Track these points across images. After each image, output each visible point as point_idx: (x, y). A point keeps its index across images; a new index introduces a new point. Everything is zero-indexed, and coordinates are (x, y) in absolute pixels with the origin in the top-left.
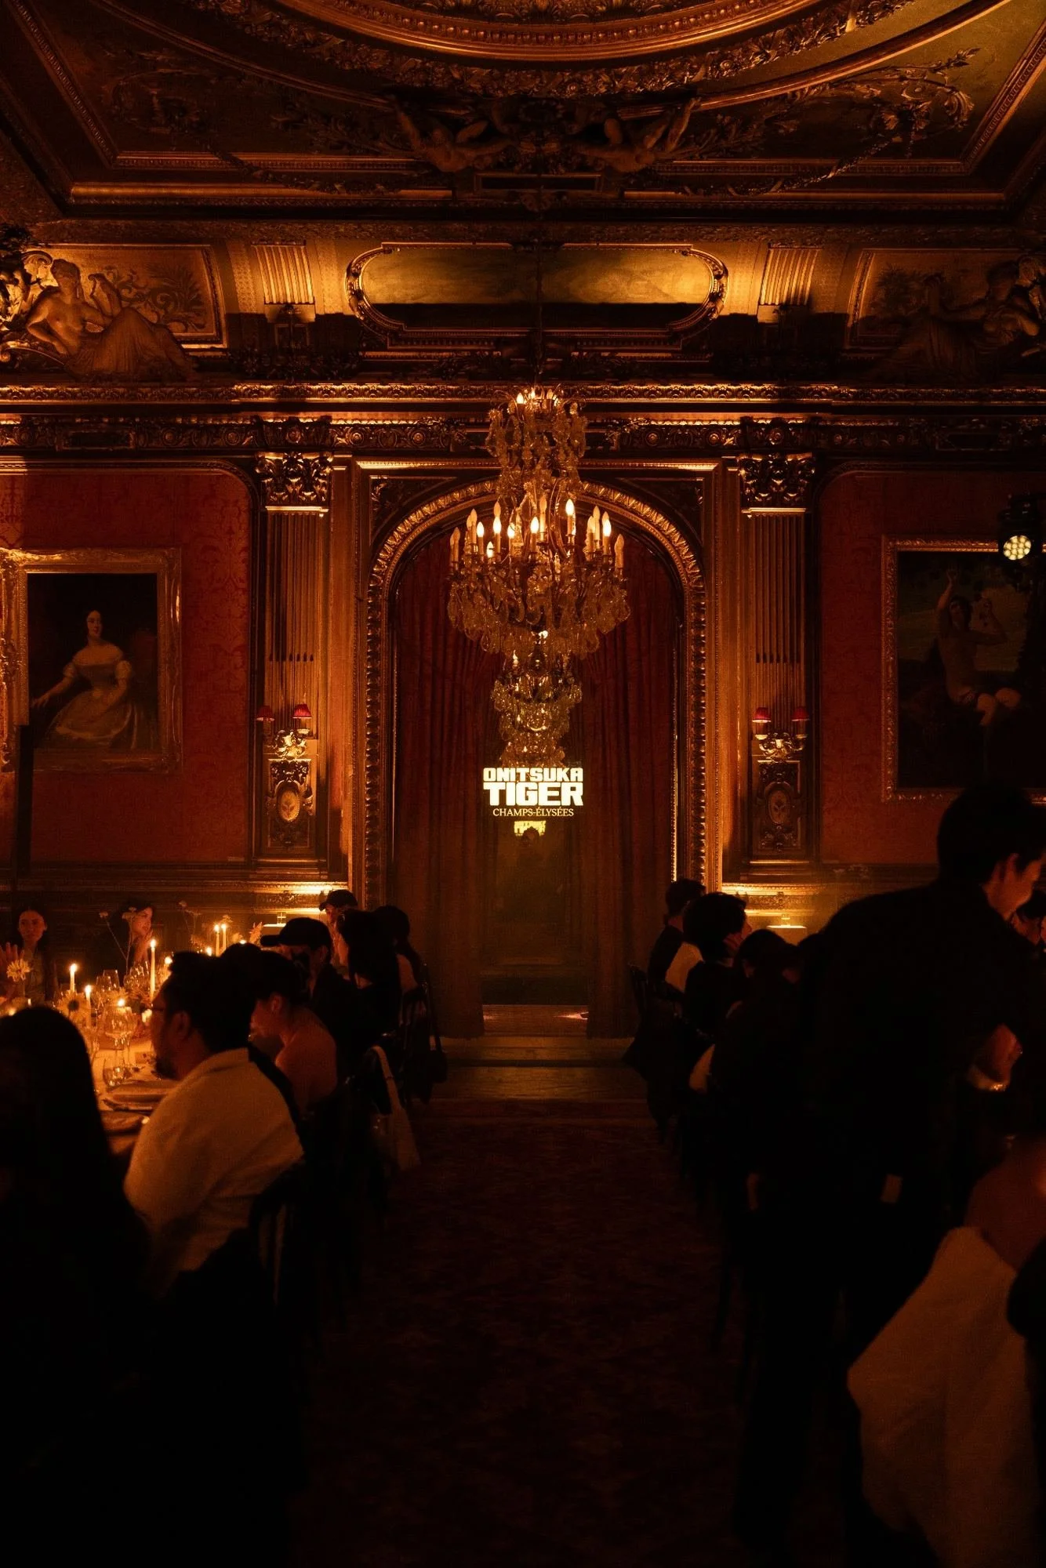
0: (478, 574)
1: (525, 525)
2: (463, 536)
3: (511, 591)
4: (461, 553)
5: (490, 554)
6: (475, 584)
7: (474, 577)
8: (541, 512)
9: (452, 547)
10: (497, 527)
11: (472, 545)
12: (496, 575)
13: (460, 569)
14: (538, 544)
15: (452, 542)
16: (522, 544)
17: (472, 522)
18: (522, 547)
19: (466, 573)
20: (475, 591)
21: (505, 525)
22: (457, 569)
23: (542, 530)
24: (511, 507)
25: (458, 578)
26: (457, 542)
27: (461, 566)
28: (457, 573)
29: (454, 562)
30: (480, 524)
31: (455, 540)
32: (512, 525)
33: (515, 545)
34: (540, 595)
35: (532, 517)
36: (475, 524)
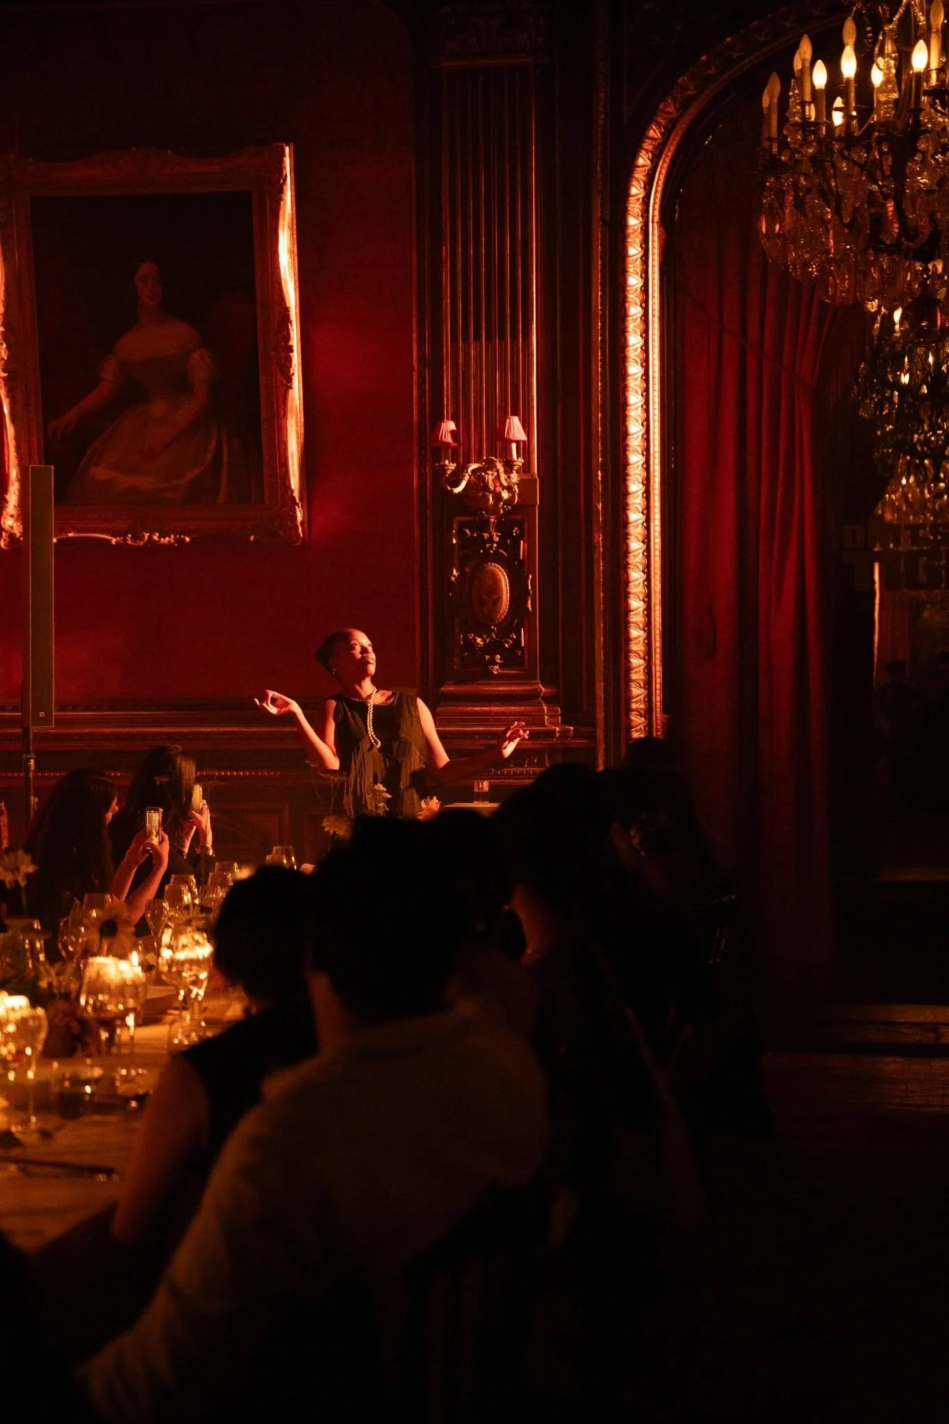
0: (812, 158)
1: (904, 59)
2: (786, 88)
3: (875, 188)
4: (783, 121)
5: (838, 118)
6: (807, 176)
7: (806, 167)
8: (934, 30)
9: (765, 111)
10: (849, 66)
11: (803, 104)
12: (845, 158)
13: (780, 152)
14: (926, 93)
15: (766, 101)
16: (895, 96)
17: (803, 61)
18: (896, 101)
19: (790, 159)
20: (809, 191)
21: (865, 65)
22: (775, 150)
23: (934, 65)
24: (878, 29)
25: (775, 167)
26: (775, 100)
27: (783, 144)
28: (775, 160)
29: (770, 139)
30: (820, 64)
31: (771, 98)
32: (880, 60)
33: (883, 98)
34: (930, 192)
35: (916, 41)
36: (807, 64)
